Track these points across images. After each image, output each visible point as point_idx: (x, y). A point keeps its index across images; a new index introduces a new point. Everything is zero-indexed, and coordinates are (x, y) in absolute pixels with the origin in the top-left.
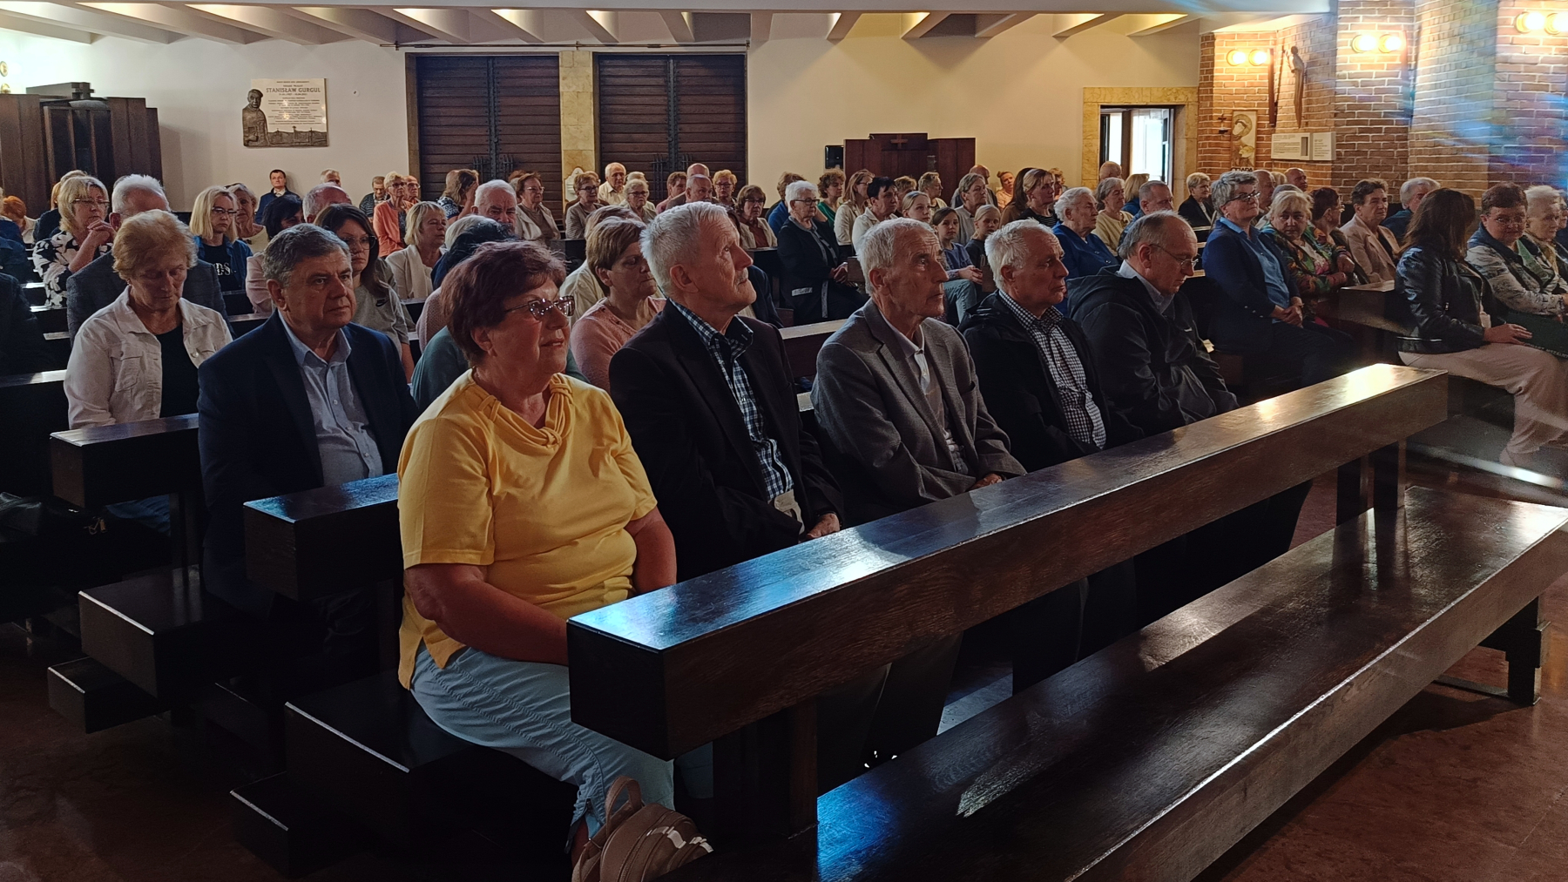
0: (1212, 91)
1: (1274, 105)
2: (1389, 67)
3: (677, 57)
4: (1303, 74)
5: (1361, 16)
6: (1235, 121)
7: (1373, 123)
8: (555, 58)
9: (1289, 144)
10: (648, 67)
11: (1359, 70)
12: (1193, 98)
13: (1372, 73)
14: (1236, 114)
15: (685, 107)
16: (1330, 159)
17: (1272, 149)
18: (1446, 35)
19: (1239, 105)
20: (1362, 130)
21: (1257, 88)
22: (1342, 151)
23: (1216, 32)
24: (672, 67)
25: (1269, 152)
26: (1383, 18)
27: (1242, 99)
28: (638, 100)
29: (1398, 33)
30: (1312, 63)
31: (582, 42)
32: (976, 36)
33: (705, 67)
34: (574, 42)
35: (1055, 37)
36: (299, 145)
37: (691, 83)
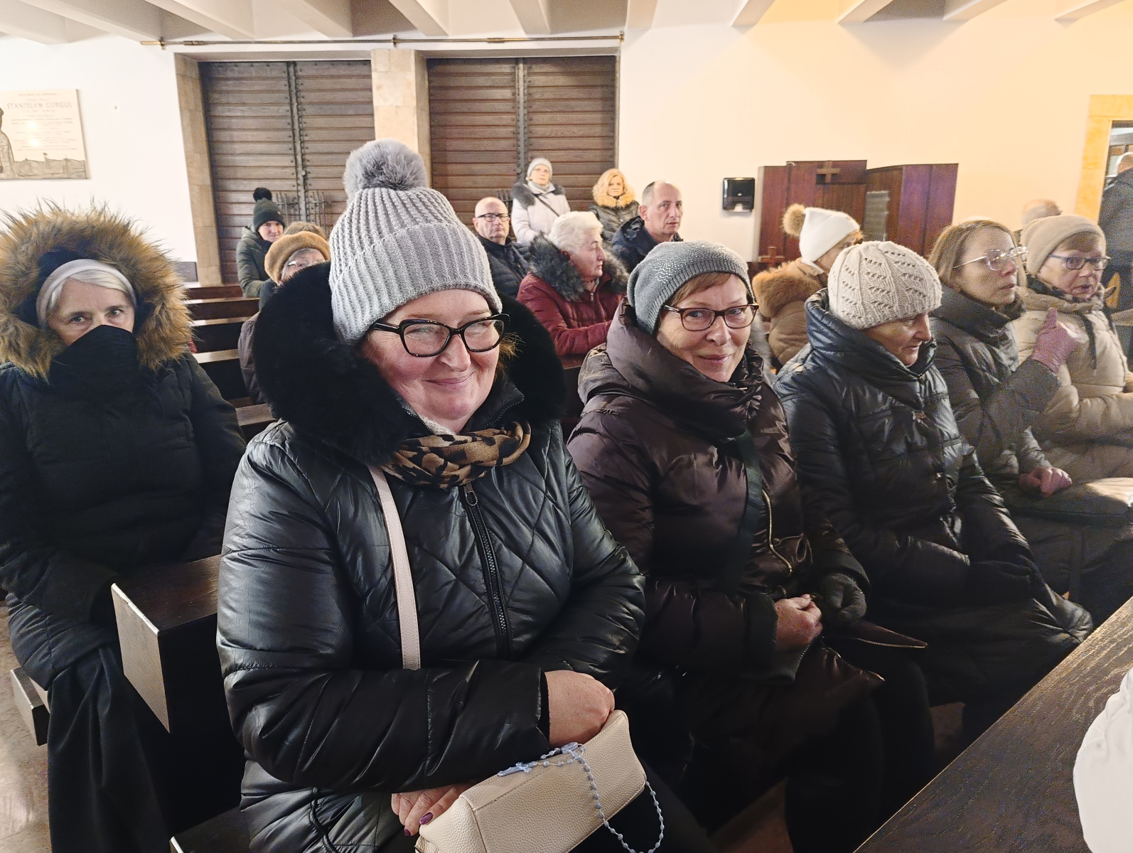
3: (530, 60)
10: (492, 74)
15: (538, 128)
24: (521, 73)
31: (401, 35)
32: (946, 18)
33: (563, 73)
34: (390, 36)
35: (1056, 20)
36: (53, 177)
37: (546, 96)
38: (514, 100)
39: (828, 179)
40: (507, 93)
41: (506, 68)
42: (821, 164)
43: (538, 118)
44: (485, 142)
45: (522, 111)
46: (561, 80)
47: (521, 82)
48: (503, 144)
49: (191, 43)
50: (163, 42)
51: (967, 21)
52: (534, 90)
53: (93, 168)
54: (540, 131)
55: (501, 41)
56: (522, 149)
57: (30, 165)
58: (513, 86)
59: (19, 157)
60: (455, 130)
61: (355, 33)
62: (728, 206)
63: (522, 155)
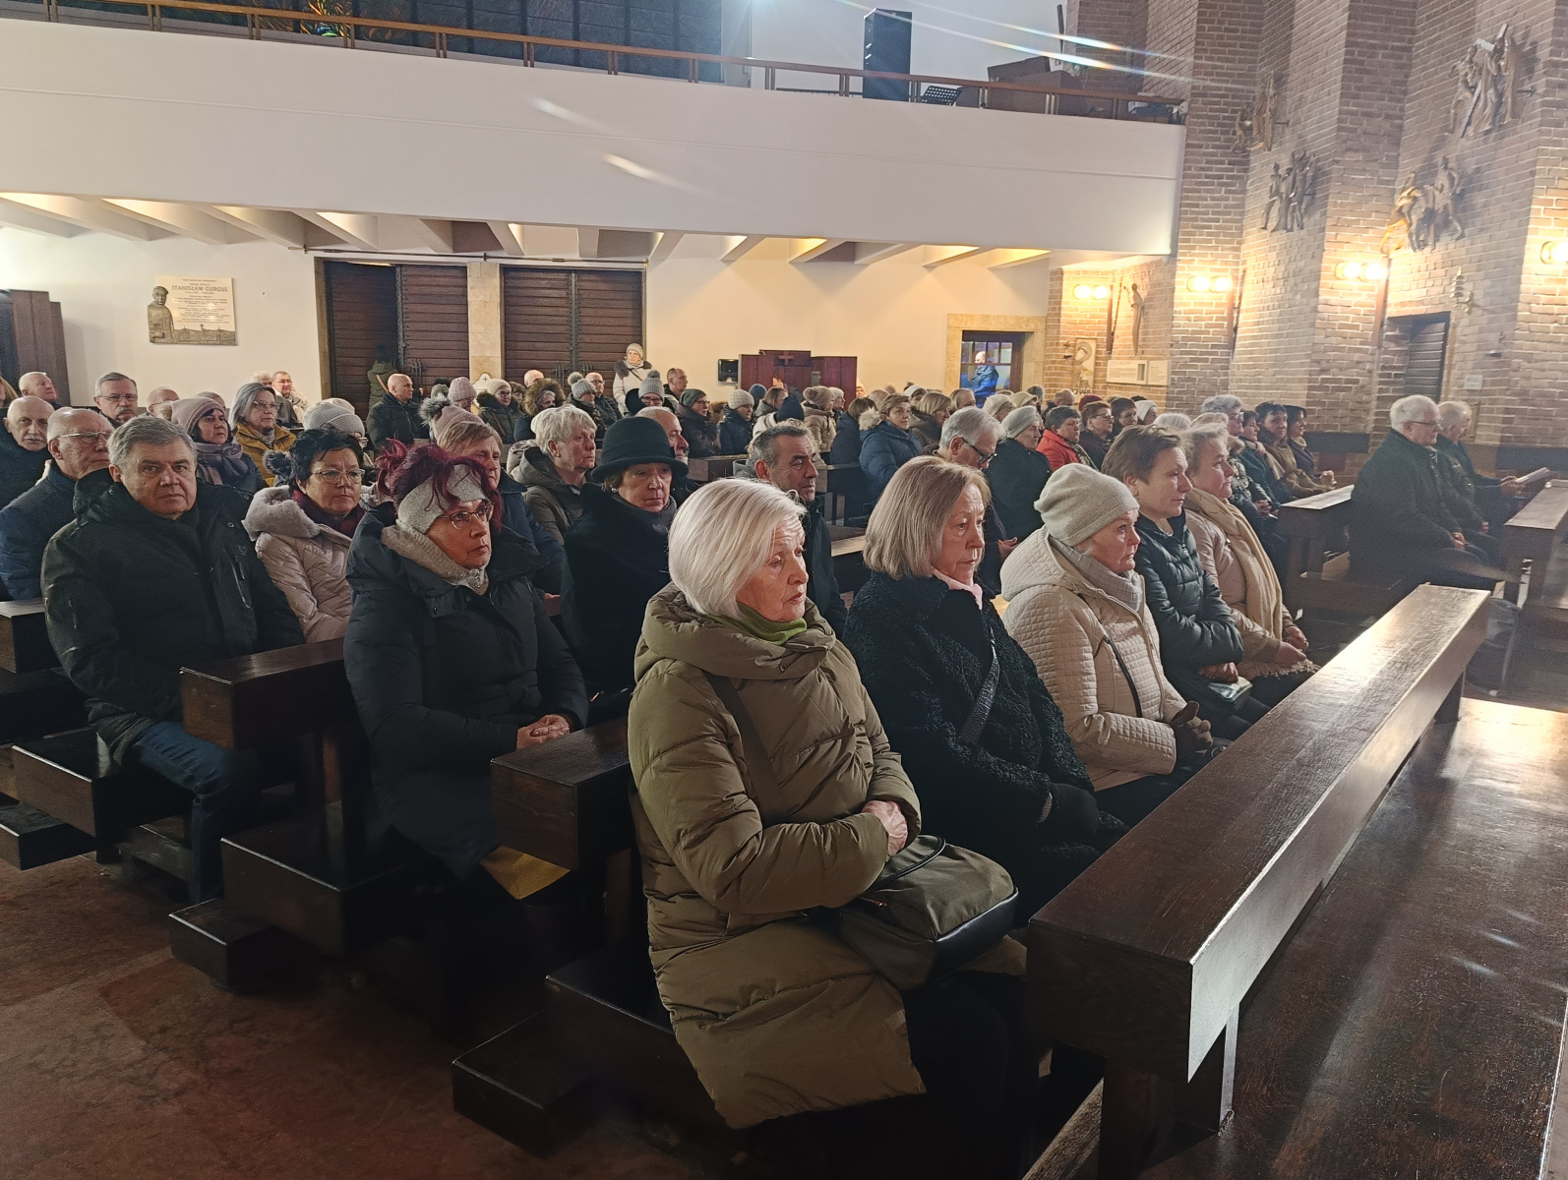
0: (1059, 321)
1: (1111, 335)
2: (1218, 305)
3: (578, 271)
4: (1141, 307)
5: (1196, 259)
6: (1077, 347)
7: (1202, 353)
8: (464, 269)
9: (1125, 370)
10: (551, 279)
11: (1192, 307)
12: (1041, 326)
13: (1202, 310)
14: (1079, 341)
15: (586, 319)
16: (1165, 384)
17: (1108, 373)
18: (1270, 279)
19: (1081, 334)
20: (1192, 360)
21: (1097, 320)
22: (1176, 377)
23: (1064, 268)
24: (573, 281)
25: (1105, 375)
26: (1213, 262)
27: (1084, 328)
28: (541, 310)
29: (1226, 276)
30: (1150, 298)
31: (489, 253)
32: (856, 263)
33: (605, 282)
34: (482, 254)
35: (924, 266)
36: (207, 343)
37: (591, 296)
38: (568, 298)
39: (787, 362)
40: (563, 293)
41: (562, 276)
42: (782, 353)
43: (584, 312)
44: (547, 327)
45: (574, 306)
46: (602, 286)
47: (573, 285)
48: (560, 329)
49: (330, 251)
50: (306, 249)
51: (867, 265)
52: (581, 292)
53: (240, 338)
54: (587, 320)
55: (563, 261)
56: (573, 332)
57: (188, 333)
58: (567, 287)
59: (178, 326)
60: (523, 318)
61: (455, 251)
62: (722, 379)
63: (573, 337)
